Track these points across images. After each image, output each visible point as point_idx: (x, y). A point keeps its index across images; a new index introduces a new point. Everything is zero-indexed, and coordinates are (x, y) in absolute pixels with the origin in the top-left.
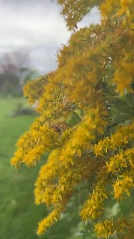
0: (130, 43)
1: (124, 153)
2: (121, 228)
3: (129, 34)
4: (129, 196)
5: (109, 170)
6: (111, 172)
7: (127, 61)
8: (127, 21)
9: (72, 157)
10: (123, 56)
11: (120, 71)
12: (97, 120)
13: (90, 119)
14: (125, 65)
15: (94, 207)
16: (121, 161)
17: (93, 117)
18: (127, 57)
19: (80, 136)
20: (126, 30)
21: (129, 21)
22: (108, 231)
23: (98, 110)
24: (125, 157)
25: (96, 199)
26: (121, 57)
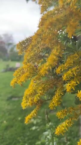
0: (74, 15)
1: (71, 70)
2: (70, 112)
3: (73, 11)
4: (74, 90)
5: (64, 79)
6: (65, 80)
7: (73, 22)
8: (72, 5)
9: (47, 70)
10: (71, 20)
11: (70, 26)
12: (59, 51)
13: (55, 50)
14: (72, 24)
15: (57, 100)
16: (70, 74)
17: (57, 50)
18: (73, 20)
19: (51, 59)
20: (72, 9)
21: (73, 5)
22: (64, 114)
23: (59, 46)
24: (72, 71)
25: (58, 96)
26: (70, 21)
